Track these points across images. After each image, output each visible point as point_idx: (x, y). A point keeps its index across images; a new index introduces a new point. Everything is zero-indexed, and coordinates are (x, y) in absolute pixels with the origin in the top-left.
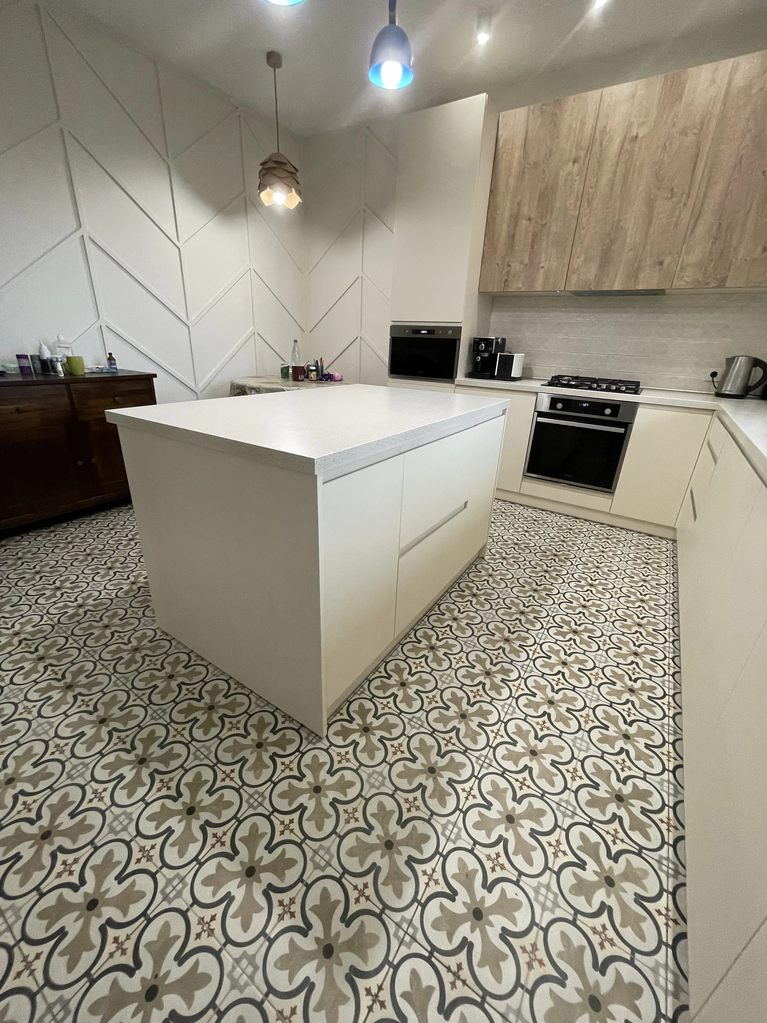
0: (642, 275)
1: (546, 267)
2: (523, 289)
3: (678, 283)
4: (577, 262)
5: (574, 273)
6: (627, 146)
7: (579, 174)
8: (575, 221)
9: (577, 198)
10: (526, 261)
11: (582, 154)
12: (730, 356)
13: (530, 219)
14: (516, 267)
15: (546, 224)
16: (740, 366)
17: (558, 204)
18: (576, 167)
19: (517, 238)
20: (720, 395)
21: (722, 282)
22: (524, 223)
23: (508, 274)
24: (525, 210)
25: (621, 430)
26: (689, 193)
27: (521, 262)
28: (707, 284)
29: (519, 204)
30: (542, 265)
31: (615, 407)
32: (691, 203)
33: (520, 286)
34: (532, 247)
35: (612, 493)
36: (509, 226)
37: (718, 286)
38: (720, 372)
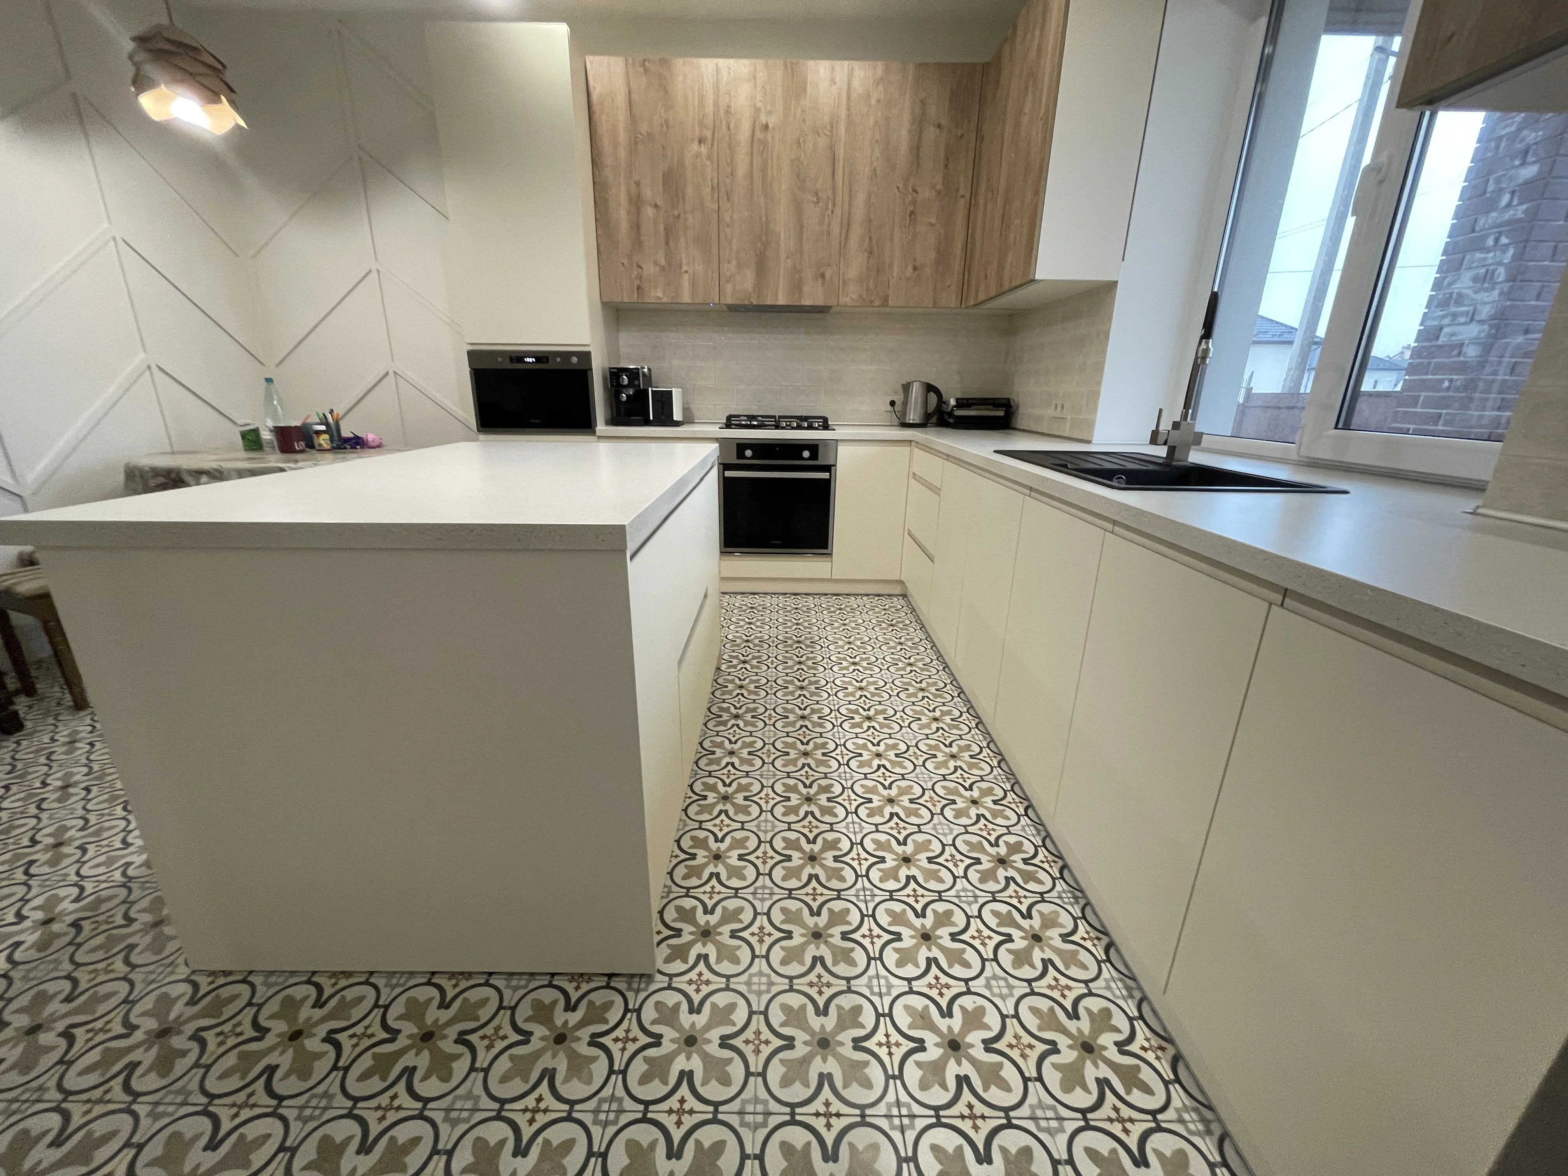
0: (806, 289)
1: (691, 271)
2: (665, 300)
3: (845, 300)
4: (729, 268)
5: (728, 281)
6: (759, 135)
7: (709, 157)
8: (715, 216)
9: (713, 188)
10: (663, 262)
11: (709, 134)
12: (904, 382)
13: (656, 206)
14: (650, 269)
15: (679, 215)
16: (916, 391)
17: (690, 191)
18: (703, 149)
19: (643, 229)
20: (905, 425)
21: (885, 301)
22: (649, 212)
23: (640, 277)
24: (647, 193)
25: (825, 475)
26: (834, 200)
27: (656, 263)
28: (872, 302)
29: (638, 184)
30: (685, 268)
31: (814, 448)
32: (838, 211)
33: (660, 295)
34: (667, 243)
35: (830, 554)
36: (629, 213)
37: (882, 306)
38: (899, 399)
